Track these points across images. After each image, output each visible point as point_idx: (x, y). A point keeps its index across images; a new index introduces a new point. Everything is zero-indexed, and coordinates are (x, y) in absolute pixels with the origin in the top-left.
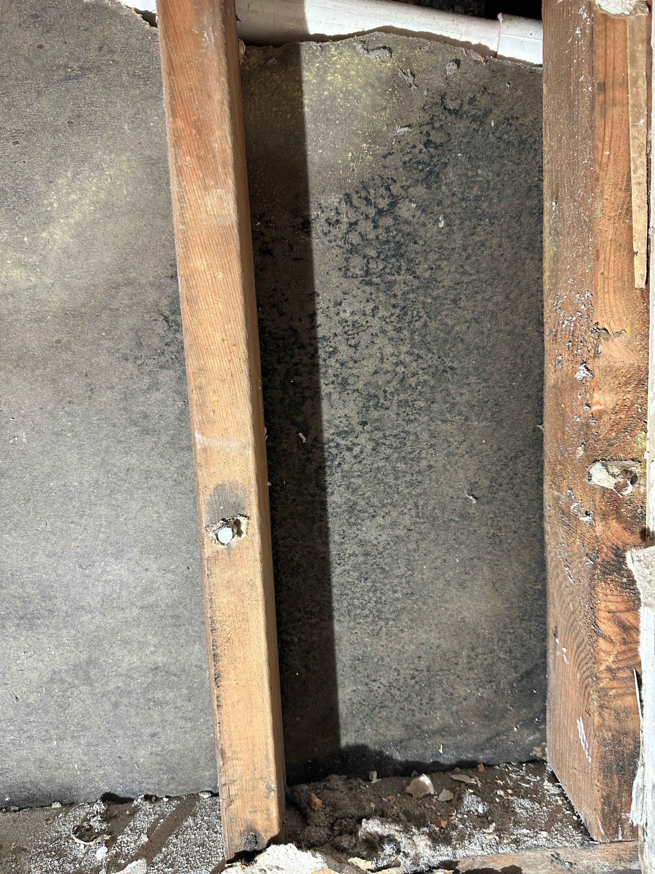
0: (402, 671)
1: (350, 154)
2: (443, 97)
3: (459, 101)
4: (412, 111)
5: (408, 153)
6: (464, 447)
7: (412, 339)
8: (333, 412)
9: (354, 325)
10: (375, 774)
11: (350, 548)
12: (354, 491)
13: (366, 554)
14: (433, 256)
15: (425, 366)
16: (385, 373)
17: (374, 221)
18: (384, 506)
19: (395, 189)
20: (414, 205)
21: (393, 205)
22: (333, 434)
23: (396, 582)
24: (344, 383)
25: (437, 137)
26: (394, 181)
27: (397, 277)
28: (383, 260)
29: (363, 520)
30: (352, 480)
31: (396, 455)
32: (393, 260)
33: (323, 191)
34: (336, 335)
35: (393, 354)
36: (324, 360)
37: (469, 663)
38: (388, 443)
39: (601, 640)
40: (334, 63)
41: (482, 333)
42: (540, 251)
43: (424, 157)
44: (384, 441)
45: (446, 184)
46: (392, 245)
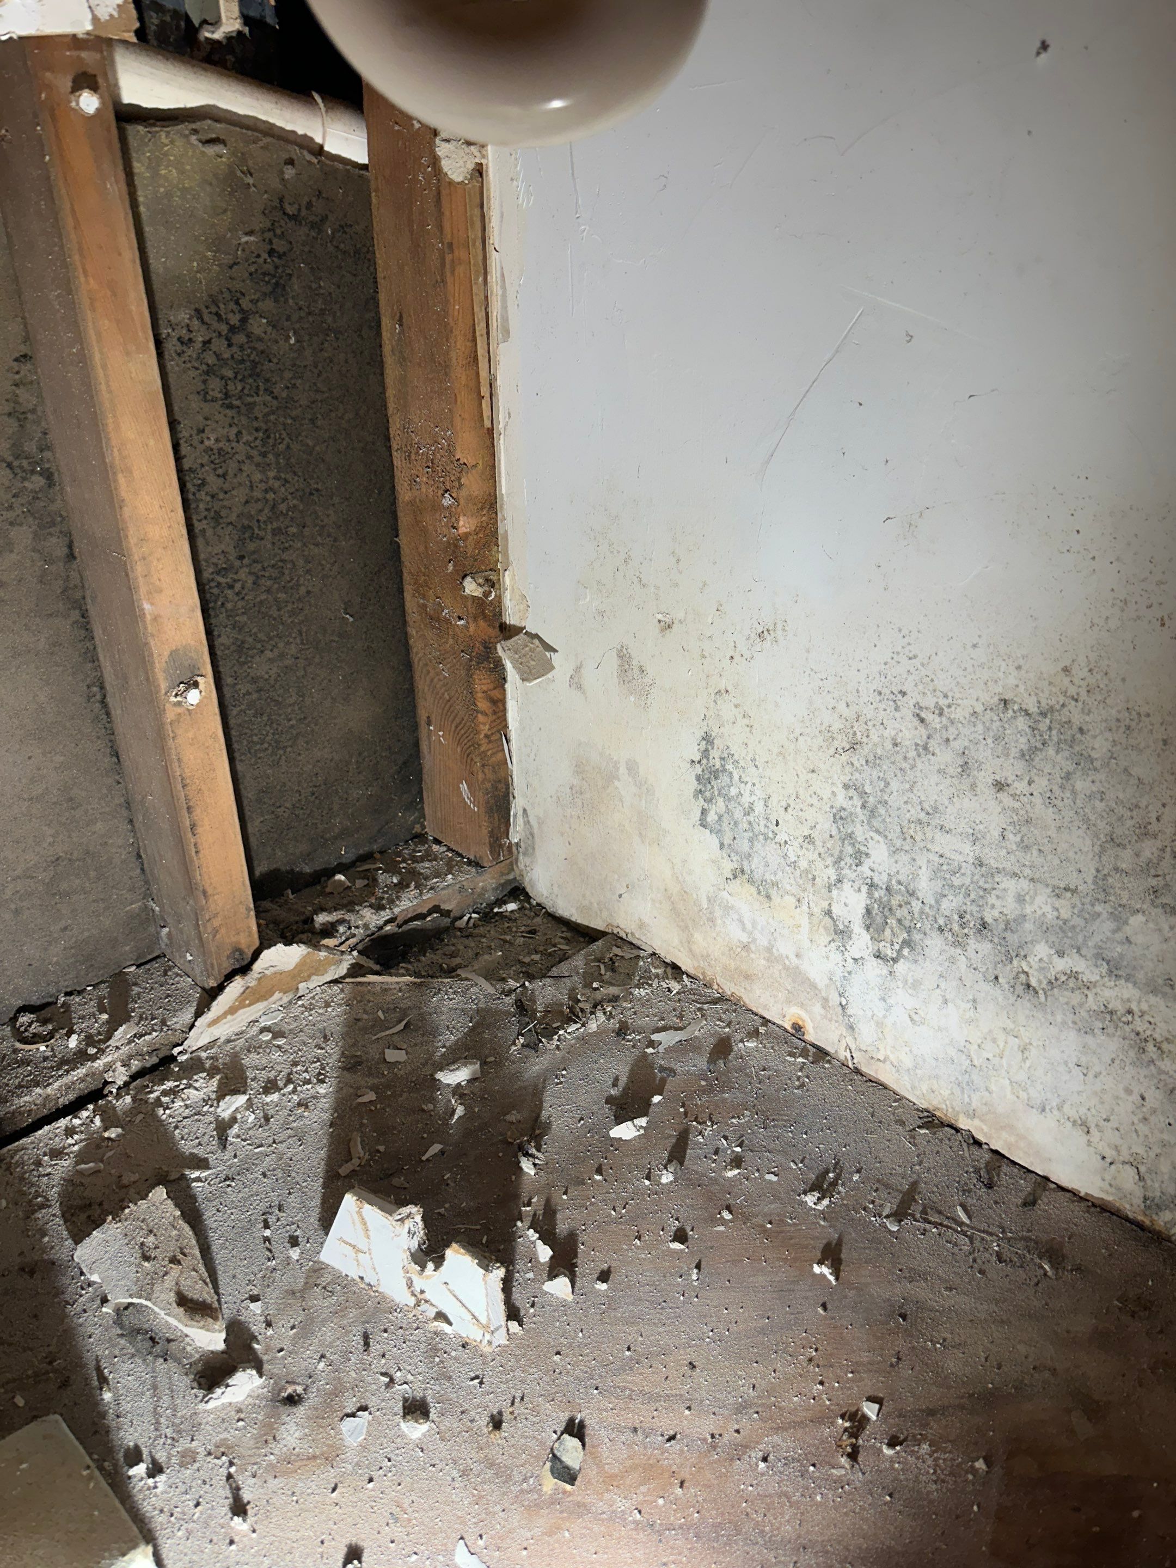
0: (303, 791)
1: (195, 264)
2: (281, 200)
3: (296, 206)
4: (253, 215)
5: (254, 263)
6: (335, 568)
7: (278, 463)
8: (210, 549)
9: (219, 454)
10: (289, 891)
11: (243, 688)
12: (241, 629)
13: (259, 690)
14: (288, 375)
15: (293, 490)
16: (256, 502)
17: (227, 339)
18: (271, 639)
19: (245, 303)
20: (264, 321)
21: (244, 320)
22: (213, 573)
23: (289, 710)
24: (217, 518)
25: (280, 246)
26: (244, 295)
27: (257, 399)
28: (240, 381)
29: (252, 657)
30: (237, 618)
31: (276, 586)
32: (251, 381)
33: (172, 307)
34: (202, 465)
35: (261, 481)
36: (194, 494)
37: (357, 768)
38: (267, 574)
39: (479, 715)
40: (166, 154)
41: (340, 452)
42: (381, 364)
43: (269, 267)
44: (263, 573)
45: (293, 298)
46: (248, 364)
